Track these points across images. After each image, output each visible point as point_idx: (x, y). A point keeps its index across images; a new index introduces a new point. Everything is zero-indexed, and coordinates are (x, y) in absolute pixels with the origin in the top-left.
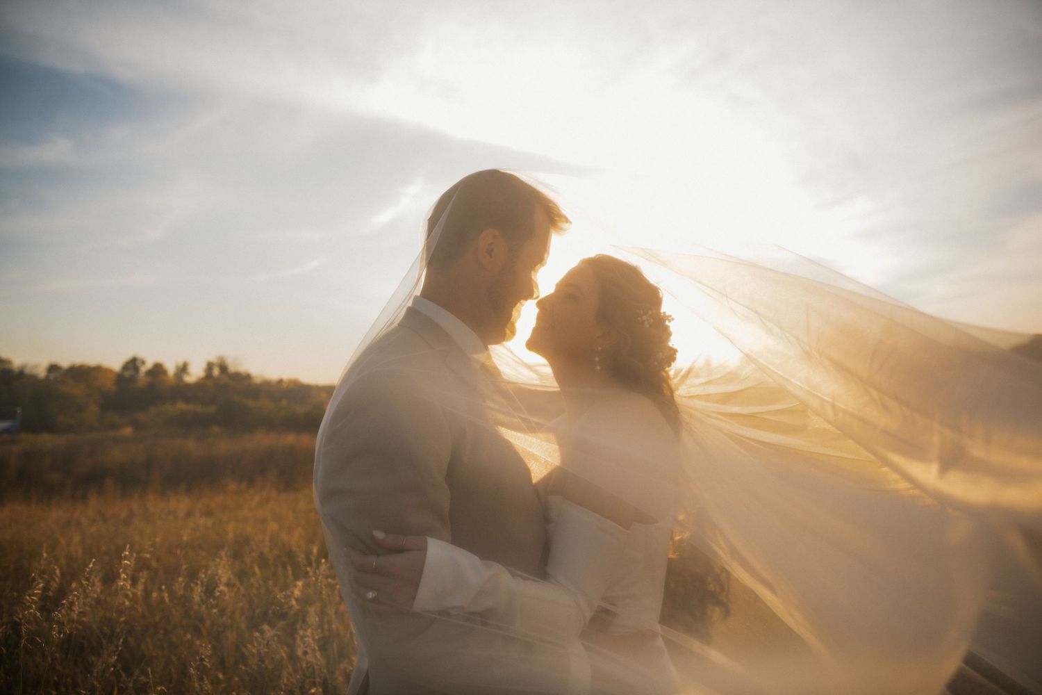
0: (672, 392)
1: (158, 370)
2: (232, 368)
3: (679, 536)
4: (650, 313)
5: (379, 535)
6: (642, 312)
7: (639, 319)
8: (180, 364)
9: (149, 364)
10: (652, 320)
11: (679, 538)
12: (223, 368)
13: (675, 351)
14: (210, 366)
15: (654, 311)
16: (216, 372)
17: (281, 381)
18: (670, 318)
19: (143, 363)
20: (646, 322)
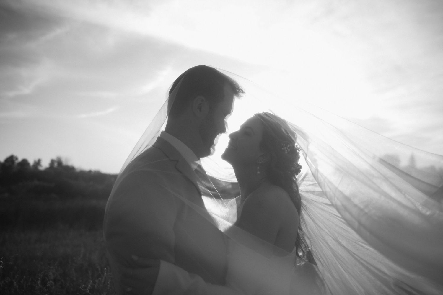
0: (297, 187)
1: (25, 162)
2: (64, 163)
3: (299, 263)
4: (289, 146)
5: (135, 258)
6: (284, 145)
7: (283, 148)
8: (37, 160)
9: (20, 159)
10: (289, 150)
11: (299, 264)
12: (60, 163)
13: (301, 167)
14: (53, 162)
15: (291, 145)
16: (56, 165)
17: (90, 172)
18: (300, 149)
19: (17, 159)
20: (286, 151)
